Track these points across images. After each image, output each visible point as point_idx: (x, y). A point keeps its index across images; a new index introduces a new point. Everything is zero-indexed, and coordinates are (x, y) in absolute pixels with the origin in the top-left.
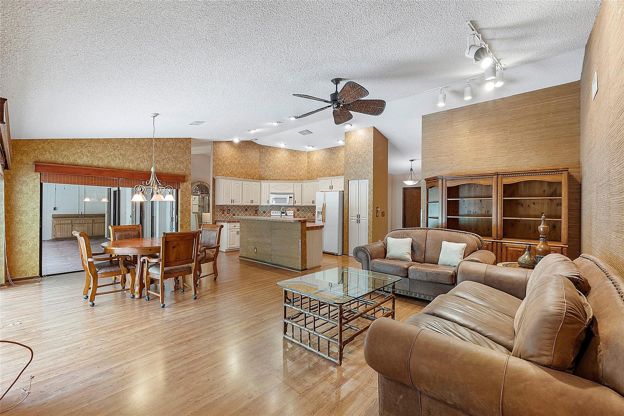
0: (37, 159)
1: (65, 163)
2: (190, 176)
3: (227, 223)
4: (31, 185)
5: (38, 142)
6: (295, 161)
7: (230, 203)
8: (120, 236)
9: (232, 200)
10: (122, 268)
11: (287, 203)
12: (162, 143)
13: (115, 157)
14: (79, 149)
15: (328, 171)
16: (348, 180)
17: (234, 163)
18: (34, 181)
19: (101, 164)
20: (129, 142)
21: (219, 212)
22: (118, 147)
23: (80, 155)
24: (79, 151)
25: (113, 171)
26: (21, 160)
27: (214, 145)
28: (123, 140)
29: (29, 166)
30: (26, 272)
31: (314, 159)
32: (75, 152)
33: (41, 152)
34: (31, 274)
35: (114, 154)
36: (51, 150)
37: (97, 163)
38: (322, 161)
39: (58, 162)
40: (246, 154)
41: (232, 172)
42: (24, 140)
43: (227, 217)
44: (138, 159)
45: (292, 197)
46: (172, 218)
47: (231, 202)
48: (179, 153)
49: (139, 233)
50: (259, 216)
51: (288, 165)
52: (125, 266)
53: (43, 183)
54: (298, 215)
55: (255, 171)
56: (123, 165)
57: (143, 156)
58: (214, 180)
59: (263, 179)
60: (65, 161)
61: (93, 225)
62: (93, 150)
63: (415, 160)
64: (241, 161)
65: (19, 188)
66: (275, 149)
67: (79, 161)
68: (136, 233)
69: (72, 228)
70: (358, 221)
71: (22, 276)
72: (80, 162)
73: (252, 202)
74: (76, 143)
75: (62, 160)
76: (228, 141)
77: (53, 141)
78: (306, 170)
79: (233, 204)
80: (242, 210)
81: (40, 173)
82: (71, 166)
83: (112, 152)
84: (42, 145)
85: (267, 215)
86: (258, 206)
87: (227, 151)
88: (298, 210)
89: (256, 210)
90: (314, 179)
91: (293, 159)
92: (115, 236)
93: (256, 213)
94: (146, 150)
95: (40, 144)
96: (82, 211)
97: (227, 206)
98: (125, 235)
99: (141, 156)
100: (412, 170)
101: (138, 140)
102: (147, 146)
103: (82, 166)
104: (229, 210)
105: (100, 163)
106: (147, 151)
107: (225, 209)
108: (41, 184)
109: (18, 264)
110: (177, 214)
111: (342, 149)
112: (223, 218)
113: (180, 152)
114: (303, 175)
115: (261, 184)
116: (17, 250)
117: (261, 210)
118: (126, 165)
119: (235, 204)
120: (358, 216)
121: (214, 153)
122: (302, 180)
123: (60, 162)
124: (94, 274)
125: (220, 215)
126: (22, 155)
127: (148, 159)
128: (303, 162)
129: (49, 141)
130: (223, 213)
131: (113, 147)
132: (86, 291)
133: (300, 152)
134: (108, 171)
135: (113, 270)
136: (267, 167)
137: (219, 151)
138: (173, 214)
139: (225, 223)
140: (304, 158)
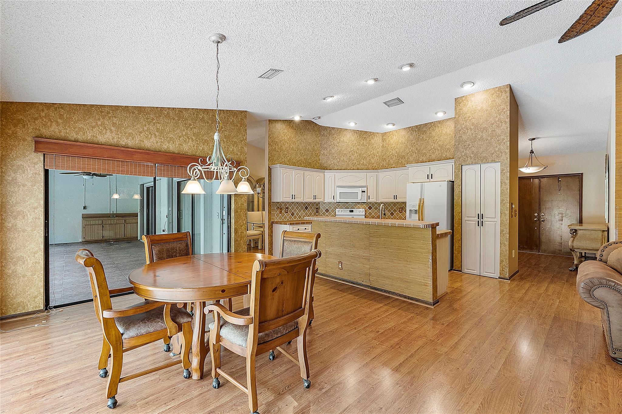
0: (38, 133)
1: (80, 141)
2: (246, 163)
3: (289, 225)
4: (30, 172)
5: (40, 107)
6: (366, 146)
7: (290, 200)
8: (159, 251)
9: (292, 195)
10: (168, 324)
11: (359, 198)
12: (210, 117)
13: (150, 133)
14: (99, 119)
15: (414, 155)
16: (462, 166)
17: (293, 149)
18: (34, 167)
19: (130, 143)
20: (168, 113)
21: (276, 211)
22: (153, 119)
23: (101, 128)
24: (99, 123)
25: (148, 154)
26: (14, 133)
27: (269, 124)
28: (160, 110)
29: (26, 143)
30: (24, 304)
31: (392, 141)
32: (94, 124)
33: (44, 123)
34: (32, 307)
35: (148, 130)
36: (59, 120)
37: (126, 141)
38: (405, 143)
39: (70, 138)
40: (305, 137)
41: (290, 159)
42: (18, 104)
43: (285, 218)
44: (180, 137)
45: (365, 192)
46: (222, 220)
47: (291, 198)
48: (232, 131)
49: (187, 245)
50: (320, 216)
51: (357, 151)
52: (174, 320)
53: (49, 169)
54: (370, 214)
55: (316, 160)
56: (160, 145)
57: (186, 134)
58: (270, 169)
59: (326, 169)
60: (80, 137)
61: (126, 226)
62: (120, 123)
63: (538, 138)
64: (300, 146)
65: (12, 177)
66: (340, 131)
67: (100, 137)
68: (182, 246)
69: (103, 229)
70: (481, 224)
71: (18, 311)
72: (101, 139)
73: (315, 198)
74: (95, 112)
75: (75, 136)
76: (285, 120)
77: (62, 106)
78: (379, 157)
79: (293, 200)
80: (302, 208)
81: (44, 154)
82: (89, 145)
83: (146, 126)
84: (46, 111)
85: (330, 214)
86: (320, 203)
87: (284, 133)
88: (370, 208)
89: (317, 208)
90: (392, 168)
91: (363, 143)
92: (152, 252)
93: (317, 212)
94: (190, 125)
95: (43, 111)
96: (114, 210)
97: (286, 203)
98: (168, 250)
99: (184, 133)
100: (533, 152)
101: (180, 111)
102: (192, 119)
103: (104, 145)
104: (287, 208)
105: (129, 141)
106: (191, 127)
107: (283, 207)
108: (46, 172)
109: (12, 293)
110: (229, 213)
111: (438, 126)
112: (280, 218)
113: (233, 129)
114: (376, 163)
115: (324, 175)
116: (10, 271)
117: (322, 209)
118: (164, 146)
119: (296, 200)
120: (481, 216)
121: (270, 135)
122: (375, 169)
123: (73, 139)
124: (116, 341)
125: (277, 215)
126: (16, 126)
127: (193, 137)
128: (376, 147)
129: (56, 106)
130: (281, 212)
131: (147, 119)
132: (103, 361)
133: (372, 133)
134: (140, 153)
135: (151, 329)
136: (330, 154)
137: (275, 132)
138: (224, 214)
139: (287, 225)
140: (377, 141)
